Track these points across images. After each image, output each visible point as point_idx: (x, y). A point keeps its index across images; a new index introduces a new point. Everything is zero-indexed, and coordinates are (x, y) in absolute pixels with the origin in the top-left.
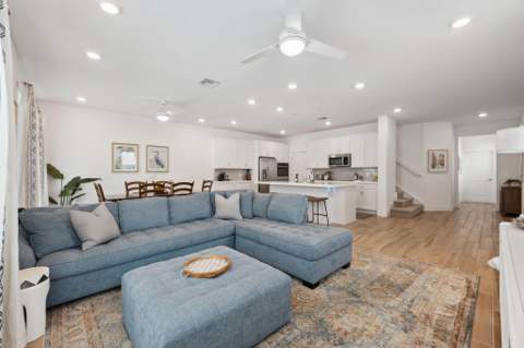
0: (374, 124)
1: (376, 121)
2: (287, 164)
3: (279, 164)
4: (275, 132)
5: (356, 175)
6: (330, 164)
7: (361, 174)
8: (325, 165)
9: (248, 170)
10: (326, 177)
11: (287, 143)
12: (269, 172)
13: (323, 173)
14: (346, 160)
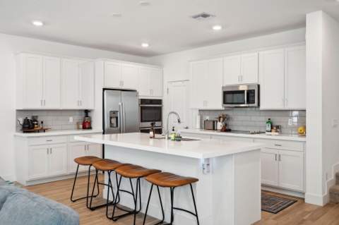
0: (300, 31)
1: (302, 24)
2: (159, 102)
3: (143, 101)
4: (132, 45)
5: (269, 121)
6: (225, 102)
7: (277, 120)
8: (218, 104)
9: (87, 112)
10: (220, 125)
11: (160, 65)
12: (121, 116)
13: (214, 117)
14: (251, 96)
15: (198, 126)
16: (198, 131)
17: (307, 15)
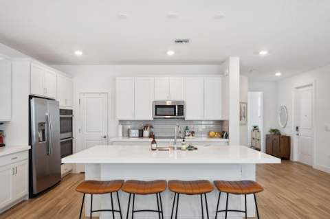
2: (71, 112)
5: (187, 128)
6: (156, 114)
8: (148, 115)
15: (121, 134)
16: (121, 139)
17: (231, 58)
